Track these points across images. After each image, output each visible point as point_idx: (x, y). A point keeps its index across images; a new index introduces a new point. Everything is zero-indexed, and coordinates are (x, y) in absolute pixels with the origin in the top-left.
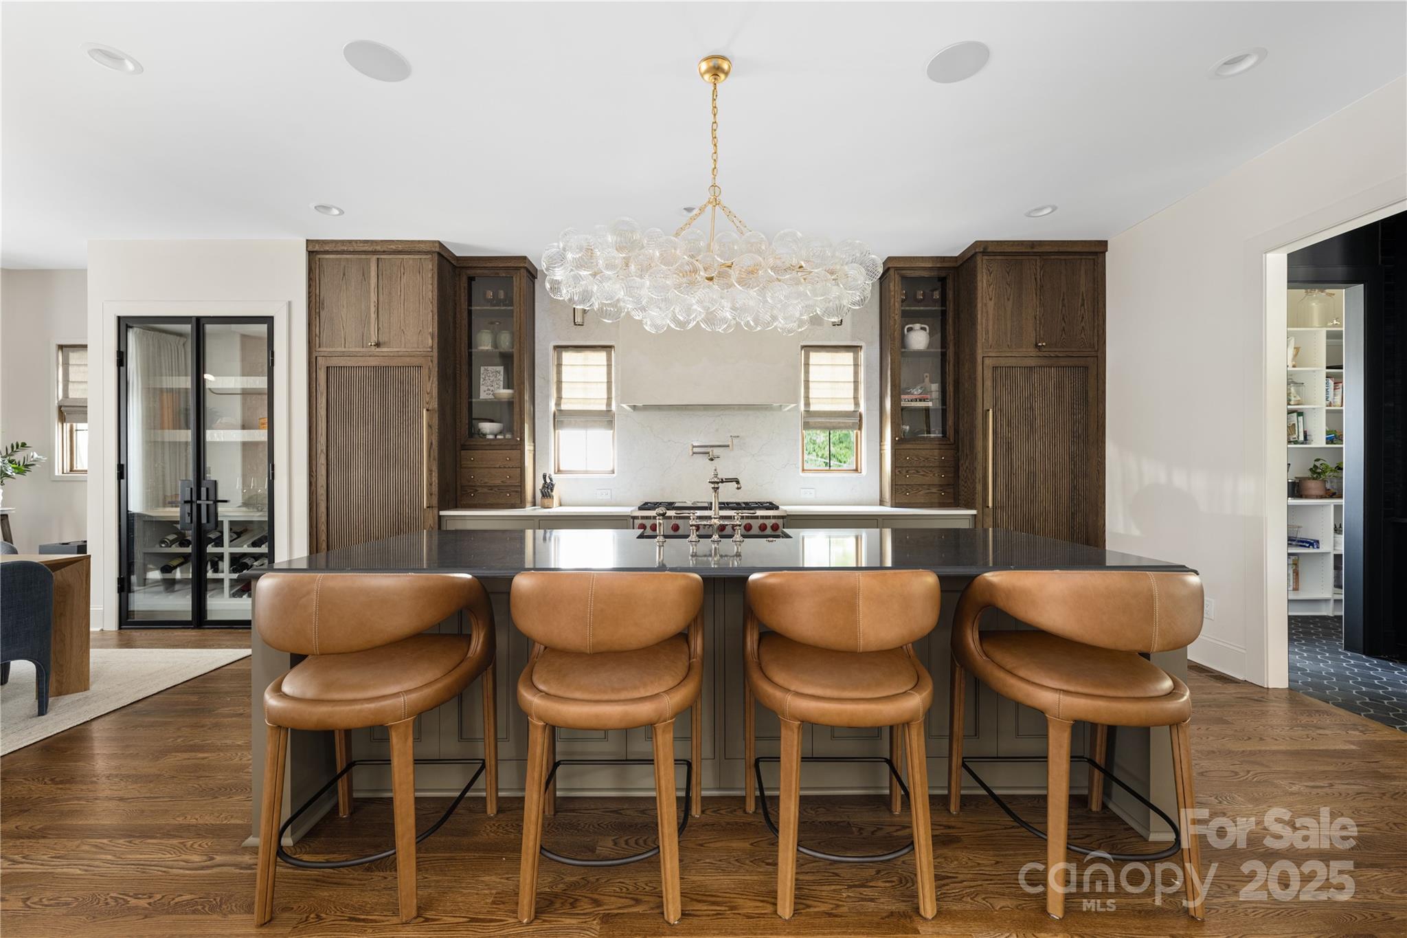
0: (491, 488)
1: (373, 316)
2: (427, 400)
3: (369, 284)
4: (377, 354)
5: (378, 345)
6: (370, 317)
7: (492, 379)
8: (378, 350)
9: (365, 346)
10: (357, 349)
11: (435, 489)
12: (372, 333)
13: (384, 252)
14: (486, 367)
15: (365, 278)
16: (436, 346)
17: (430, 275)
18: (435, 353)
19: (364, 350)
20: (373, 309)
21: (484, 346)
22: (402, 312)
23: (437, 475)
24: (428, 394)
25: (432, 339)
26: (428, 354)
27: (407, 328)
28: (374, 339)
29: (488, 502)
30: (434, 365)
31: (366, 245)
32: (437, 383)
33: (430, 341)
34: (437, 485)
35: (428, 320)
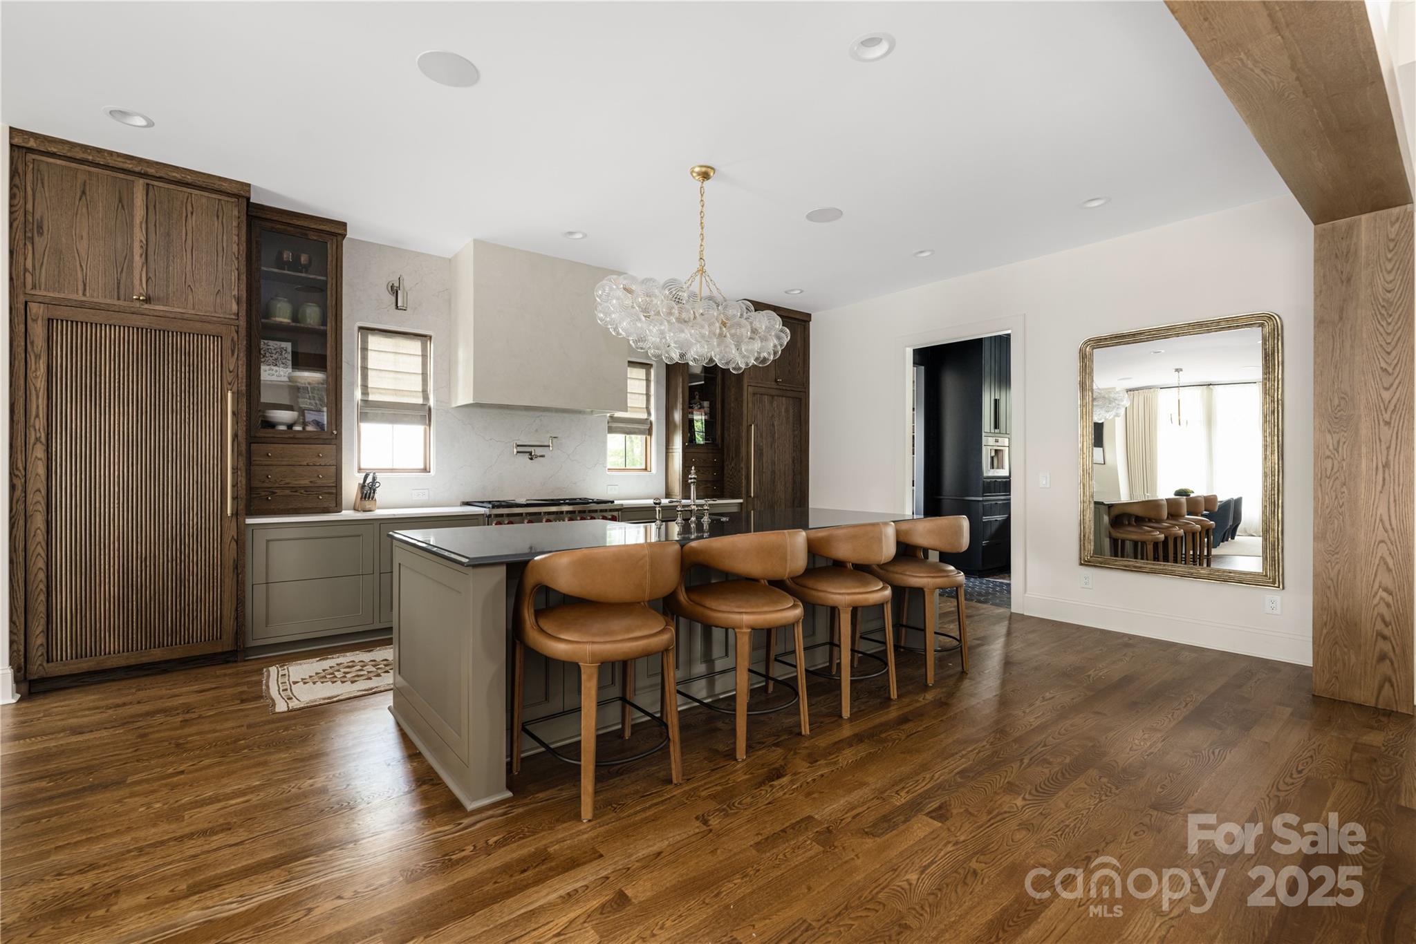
0: (295, 489)
1: (138, 260)
2: (230, 380)
3: (132, 216)
4: (147, 312)
5: (148, 300)
6: (131, 261)
7: (275, 356)
8: (146, 306)
9: (122, 297)
10: (109, 301)
11: (242, 493)
12: (137, 282)
13: (160, 179)
14: (266, 341)
15: (123, 206)
16: (243, 313)
17: (235, 224)
18: (243, 323)
19: (121, 303)
20: (137, 251)
21: (279, 317)
22: (189, 263)
23: (244, 474)
24: (230, 372)
25: (238, 304)
26: (232, 322)
27: (197, 285)
28: (139, 291)
29: (290, 507)
30: (241, 338)
31: (129, 162)
32: (245, 359)
33: (235, 307)
34: (244, 487)
35: (231, 279)
